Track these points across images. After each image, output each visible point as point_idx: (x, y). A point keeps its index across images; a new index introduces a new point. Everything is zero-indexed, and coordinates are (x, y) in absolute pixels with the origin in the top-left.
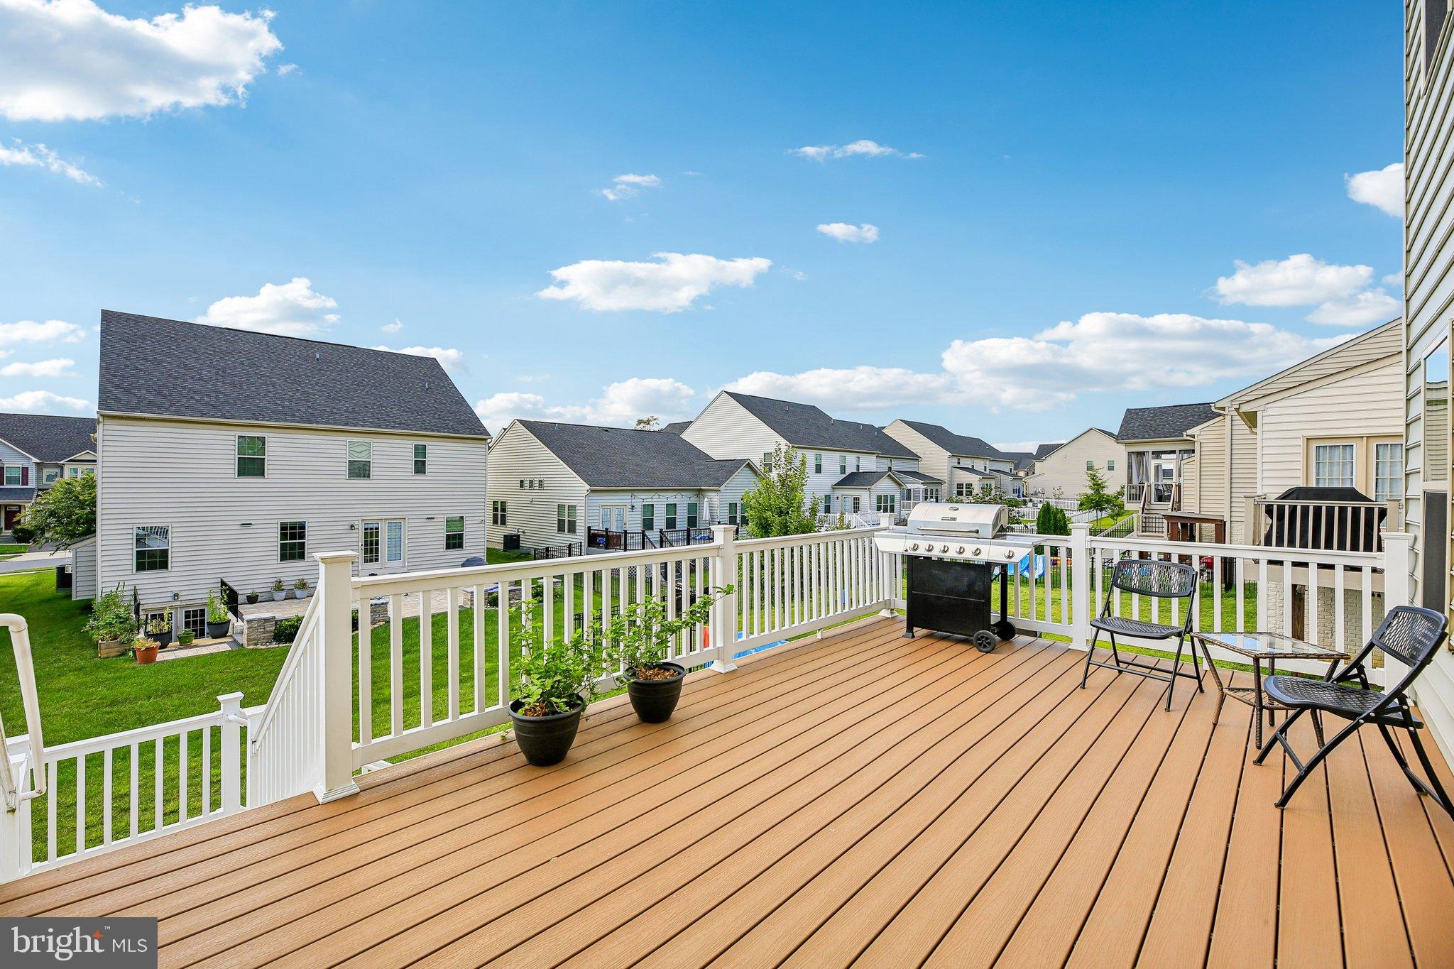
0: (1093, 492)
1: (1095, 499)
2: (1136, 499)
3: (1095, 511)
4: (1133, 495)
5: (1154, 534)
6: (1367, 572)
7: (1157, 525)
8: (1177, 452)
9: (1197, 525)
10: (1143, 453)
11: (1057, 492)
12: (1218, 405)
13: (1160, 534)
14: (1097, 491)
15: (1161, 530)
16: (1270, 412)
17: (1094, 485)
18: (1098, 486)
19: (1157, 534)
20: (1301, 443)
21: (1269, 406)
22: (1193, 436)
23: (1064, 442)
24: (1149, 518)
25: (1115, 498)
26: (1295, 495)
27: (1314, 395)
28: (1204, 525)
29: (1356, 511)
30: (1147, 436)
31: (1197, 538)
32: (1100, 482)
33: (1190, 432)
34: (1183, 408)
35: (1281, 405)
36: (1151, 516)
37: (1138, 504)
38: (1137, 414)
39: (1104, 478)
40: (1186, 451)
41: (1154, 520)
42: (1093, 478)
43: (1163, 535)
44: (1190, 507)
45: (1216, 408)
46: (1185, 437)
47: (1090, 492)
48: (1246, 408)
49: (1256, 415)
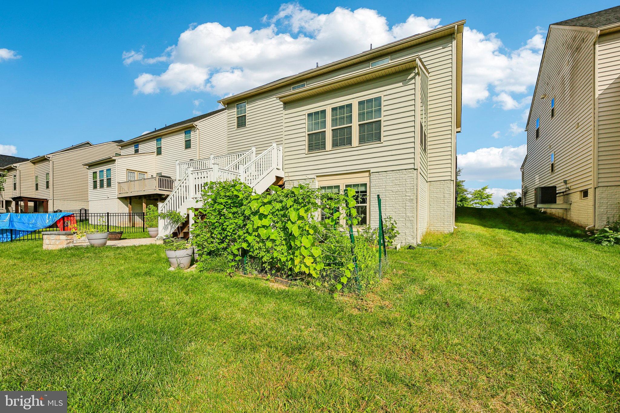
16: (119, 160)
20: (125, 170)
33: (14, 165)
48: (114, 158)
49: (115, 160)
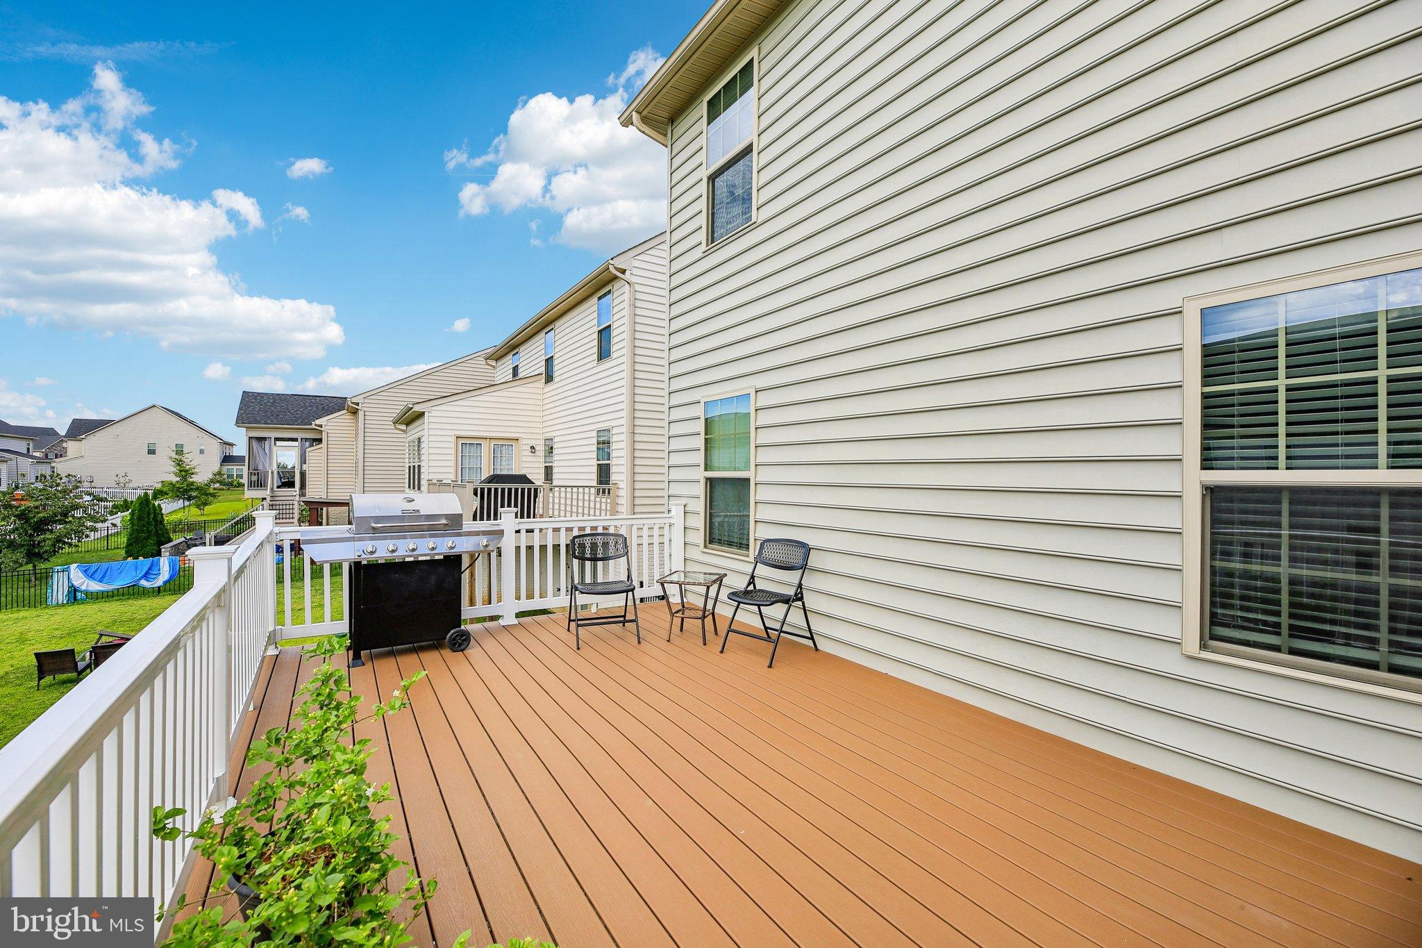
0: (178, 479)
1: (182, 488)
2: (258, 487)
3: (182, 500)
4: (254, 481)
5: (284, 521)
6: (537, 532)
7: (288, 511)
8: (299, 440)
9: (325, 509)
10: (265, 439)
11: (122, 480)
12: (354, 400)
13: (291, 520)
14: (184, 478)
15: (291, 516)
16: (434, 413)
17: (181, 471)
18: (184, 473)
19: (288, 521)
20: (452, 440)
21: (433, 408)
22: (321, 426)
23: (117, 419)
24: (276, 505)
25: (207, 485)
26: (495, 480)
27: (463, 404)
28: (331, 509)
29: (529, 490)
30: (269, 421)
31: (324, 521)
32: (188, 467)
33: (318, 422)
34: (301, 398)
35: (441, 409)
36: (278, 503)
37: (264, 492)
38: (255, 398)
39: (193, 464)
40: (315, 440)
41: (284, 507)
42: (179, 463)
43: (294, 520)
44: (315, 492)
45: (352, 403)
46: (313, 426)
47: (175, 479)
48: (417, 408)
49: (422, 414)
